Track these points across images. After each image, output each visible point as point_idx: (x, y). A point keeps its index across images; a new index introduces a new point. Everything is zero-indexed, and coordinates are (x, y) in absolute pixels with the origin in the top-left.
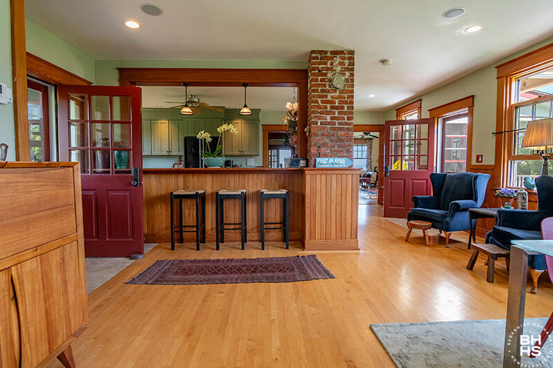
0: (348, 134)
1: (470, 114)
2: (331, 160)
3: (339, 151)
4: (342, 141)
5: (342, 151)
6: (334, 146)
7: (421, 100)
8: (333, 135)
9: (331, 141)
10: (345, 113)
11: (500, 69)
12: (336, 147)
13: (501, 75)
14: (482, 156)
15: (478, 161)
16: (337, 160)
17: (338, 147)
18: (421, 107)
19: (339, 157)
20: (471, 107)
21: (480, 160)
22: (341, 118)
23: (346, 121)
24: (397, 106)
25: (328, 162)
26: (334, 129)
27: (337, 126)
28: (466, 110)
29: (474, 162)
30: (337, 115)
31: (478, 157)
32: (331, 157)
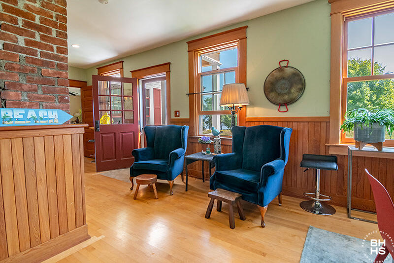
0: (61, 74)
1: (168, 78)
2: (31, 113)
3: (45, 99)
4: (50, 83)
5: (50, 99)
6: (35, 90)
7: (123, 62)
8: (33, 71)
9: (30, 81)
10: (53, 40)
11: (190, 44)
12: (40, 92)
13: (191, 50)
14: (179, 111)
15: (176, 116)
16: (42, 113)
17: (44, 92)
18: (123, 68)
19: (47, 108)
20: (168, 72)
21: (178, 115)
22: (46, 47)
23: (55, 53)
24: (98, 65)
25: (25, 115)
26: (34, 61)
27: (39, 57)
28: (164, 74)
29: (173, 117)
30: (38, 39)
31: (176, 112)
32: (30, 107)
